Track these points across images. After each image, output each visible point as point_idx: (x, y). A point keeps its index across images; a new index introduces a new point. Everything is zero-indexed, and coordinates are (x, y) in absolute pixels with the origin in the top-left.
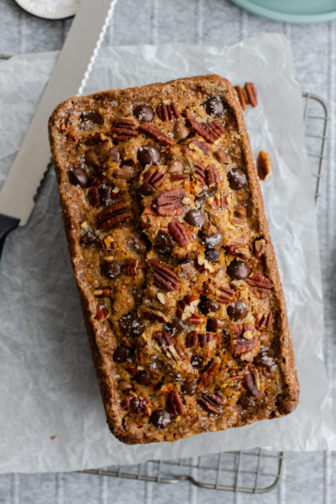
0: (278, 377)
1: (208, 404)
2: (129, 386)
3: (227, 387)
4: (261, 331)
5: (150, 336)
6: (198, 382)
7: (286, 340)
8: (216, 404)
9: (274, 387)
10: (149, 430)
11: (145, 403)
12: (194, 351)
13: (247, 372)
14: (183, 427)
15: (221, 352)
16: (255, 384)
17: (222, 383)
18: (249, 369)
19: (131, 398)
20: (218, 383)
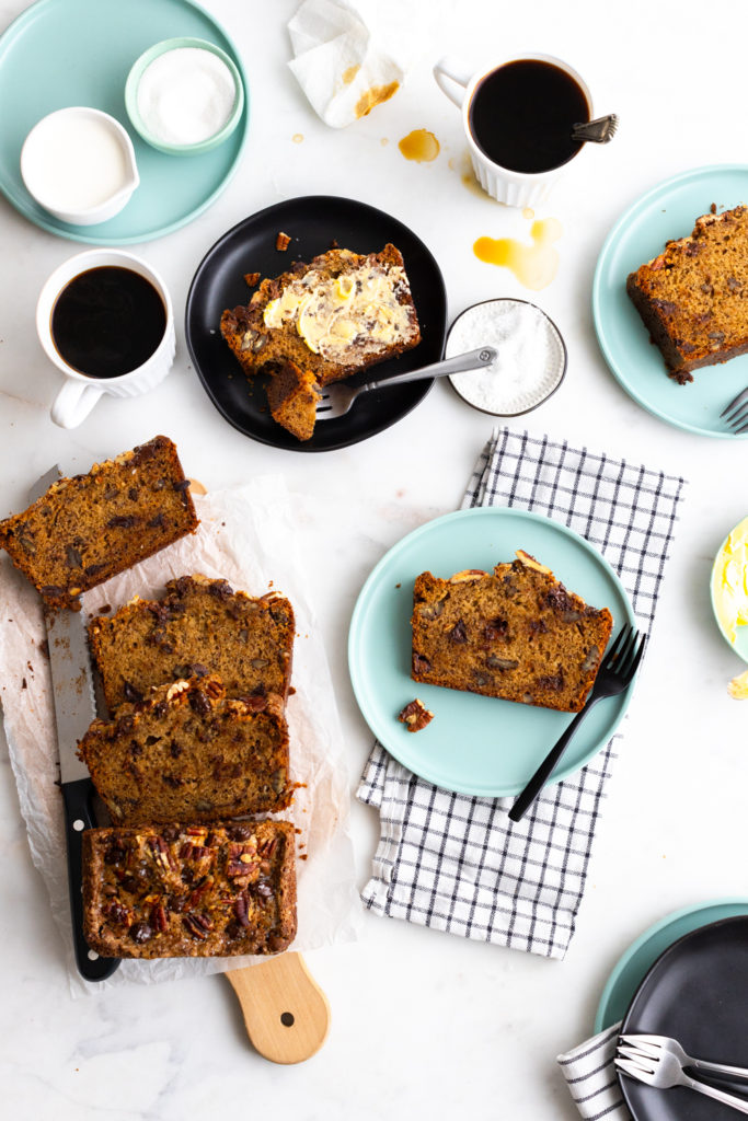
0: (273, 910)
1: (192, 925)
2: (114, 891)
3: (216, 909)
4: (263, 857)
5: (144, 839)
6: (187, 900)
7: (288, 871)
8: (203, 928)
9: (268, 921)
10: (126, 943)
11: (126, 912)
12: (186, 864)
13: (241, 898)
14: (163, 946)
15: (216, 872)
16: (246, 912)
17: (211, 904)
18: (243, 896)
19: (113, 904)
20: (206, 904)
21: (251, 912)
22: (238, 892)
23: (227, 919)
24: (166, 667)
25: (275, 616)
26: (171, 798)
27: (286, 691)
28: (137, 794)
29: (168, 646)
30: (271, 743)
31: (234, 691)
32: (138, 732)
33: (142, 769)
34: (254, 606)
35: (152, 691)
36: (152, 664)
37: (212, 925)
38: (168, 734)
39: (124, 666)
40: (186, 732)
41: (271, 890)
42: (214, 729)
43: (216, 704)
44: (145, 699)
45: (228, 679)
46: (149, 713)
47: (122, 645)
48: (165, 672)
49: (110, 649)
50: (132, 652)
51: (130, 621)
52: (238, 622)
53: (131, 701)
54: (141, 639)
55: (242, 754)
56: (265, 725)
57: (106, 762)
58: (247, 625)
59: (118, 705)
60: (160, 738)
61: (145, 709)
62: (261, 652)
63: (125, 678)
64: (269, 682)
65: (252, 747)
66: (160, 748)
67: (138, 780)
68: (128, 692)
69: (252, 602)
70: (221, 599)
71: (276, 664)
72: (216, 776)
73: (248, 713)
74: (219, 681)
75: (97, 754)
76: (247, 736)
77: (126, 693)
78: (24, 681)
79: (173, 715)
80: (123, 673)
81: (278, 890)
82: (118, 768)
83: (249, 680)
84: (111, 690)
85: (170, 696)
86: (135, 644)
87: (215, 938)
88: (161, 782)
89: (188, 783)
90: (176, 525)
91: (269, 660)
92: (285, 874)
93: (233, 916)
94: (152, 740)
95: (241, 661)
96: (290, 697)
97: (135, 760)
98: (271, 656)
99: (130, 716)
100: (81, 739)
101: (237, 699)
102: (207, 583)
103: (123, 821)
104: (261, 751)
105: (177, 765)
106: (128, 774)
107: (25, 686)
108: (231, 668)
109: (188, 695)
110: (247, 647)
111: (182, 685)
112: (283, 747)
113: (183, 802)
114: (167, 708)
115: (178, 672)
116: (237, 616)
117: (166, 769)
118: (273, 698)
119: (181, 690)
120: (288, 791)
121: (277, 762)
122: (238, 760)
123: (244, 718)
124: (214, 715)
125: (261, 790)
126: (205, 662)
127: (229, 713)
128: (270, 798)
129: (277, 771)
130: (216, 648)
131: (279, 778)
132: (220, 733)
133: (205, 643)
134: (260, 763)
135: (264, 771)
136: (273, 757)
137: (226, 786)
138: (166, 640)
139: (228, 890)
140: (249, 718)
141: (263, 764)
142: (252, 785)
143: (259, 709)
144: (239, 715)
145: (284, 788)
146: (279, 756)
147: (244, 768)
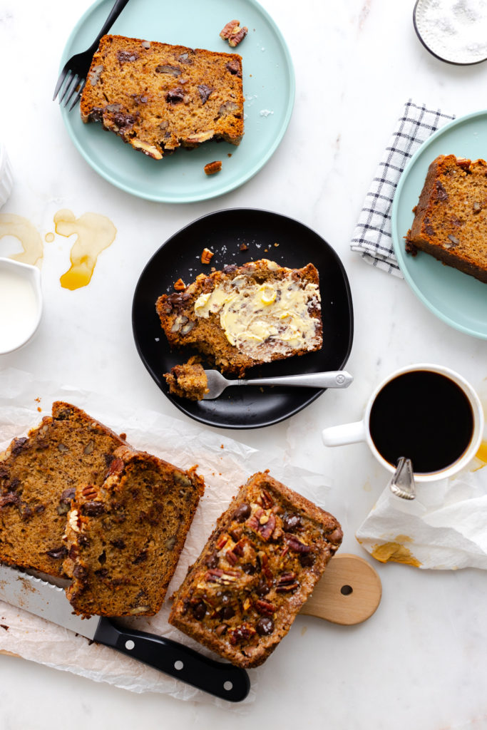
21: (302, 541)
22: (282, 540)
23: (296, 560)
24: (53, 518)
25: (61, 418)
26: (153, 565)
27: (120, 440)
29: (38, 508)
30: (151, 472)
31: (100, 478)
32: (91, 566)
33: (120, 576)
34: (45, 428)
35: (66, 540)
36: (45, 527)
37: (293, 574)
38: (104, 544)
39: (34, 548)
40: (109, 530)
41: (297, 517)
42: (118, 509)
43: (102, 496)
44: (69, 548)
45: (88, 478)
46: (81, 551)
47: (18, 541)
48: (56, 520)
49: (16, 551)
50: (27, 536)
52: (50, 446)
53: (63, 557)
54: (22, 524)
55: (148, 497)
56: (135, 469)
57: (100, 600)
58: (56, 441)
59: (61, 569)
60: (104, 552)
61: (77, 552)
62: (81, 442)
63: (43, 551)
64: (106, 449)
65: (147, 487)
66: (112, 555)
67: (127, 583)
68: (55, 555)
69: (41, 428)
71: (97, 436)
72: (154, 524)
73: (120, 476)
74: (84, 486)
75: (90, 604)
76: (137, 486)
77: (56, 558)
79: (92, 534)
80: (39, 551)
81: (299, 512)
82: (110, 593)
83: (97, 462)
84: (46, 567)
85: (77, 529)
86: (23, 531)
87: (303, 577)
88: (137, 566)
89: (148, 546)
91: (91, 439)
92: (292, 499)
93: (297, 555)
94: (102, 558)
95: (80, 461)
96: (127, 439)
97: (110, 578)
98: (88, 437)
99: (76, 565)
100: (73, 610)
101: (105, 479)
102: (8, 453)
103: (151, 609)
104: (153, 481)
105: (130, 549)
106: (118, 588)
108: (81, 471)
109: (83, 514)
110: (72, 450)
111: (73, 516)
112: (159, 464)
113: (160, 557)
114: (85, 536)
115: (61, 511)
116: (46, 444)
117: (128, 558)
118: (118, 453)
119: (77, 518)
120: (193, 477)
121: (167, 474)
122: (151, 502)
123: (122, 482)
124: (108, 502)
125: (181, 496)
126: (66, 486)
127: (113, 492)
128: (191, 493)
129: (174, 477)
130: (60, 473)
131: (180, 479)
132: (124, 505)
133: (52, 479)
134: (162, 486)
135: (169, 487)
136: (162, 475)
137: (165, 520)
138: (33, 507)
139: (277, 547)
140: (124, 478)
141: (164, 485)
142: (174, 500)
143: (122, 467)
144: (118, 484)
145: (190, 479)
146: (164, 470)
147: (159, 501)
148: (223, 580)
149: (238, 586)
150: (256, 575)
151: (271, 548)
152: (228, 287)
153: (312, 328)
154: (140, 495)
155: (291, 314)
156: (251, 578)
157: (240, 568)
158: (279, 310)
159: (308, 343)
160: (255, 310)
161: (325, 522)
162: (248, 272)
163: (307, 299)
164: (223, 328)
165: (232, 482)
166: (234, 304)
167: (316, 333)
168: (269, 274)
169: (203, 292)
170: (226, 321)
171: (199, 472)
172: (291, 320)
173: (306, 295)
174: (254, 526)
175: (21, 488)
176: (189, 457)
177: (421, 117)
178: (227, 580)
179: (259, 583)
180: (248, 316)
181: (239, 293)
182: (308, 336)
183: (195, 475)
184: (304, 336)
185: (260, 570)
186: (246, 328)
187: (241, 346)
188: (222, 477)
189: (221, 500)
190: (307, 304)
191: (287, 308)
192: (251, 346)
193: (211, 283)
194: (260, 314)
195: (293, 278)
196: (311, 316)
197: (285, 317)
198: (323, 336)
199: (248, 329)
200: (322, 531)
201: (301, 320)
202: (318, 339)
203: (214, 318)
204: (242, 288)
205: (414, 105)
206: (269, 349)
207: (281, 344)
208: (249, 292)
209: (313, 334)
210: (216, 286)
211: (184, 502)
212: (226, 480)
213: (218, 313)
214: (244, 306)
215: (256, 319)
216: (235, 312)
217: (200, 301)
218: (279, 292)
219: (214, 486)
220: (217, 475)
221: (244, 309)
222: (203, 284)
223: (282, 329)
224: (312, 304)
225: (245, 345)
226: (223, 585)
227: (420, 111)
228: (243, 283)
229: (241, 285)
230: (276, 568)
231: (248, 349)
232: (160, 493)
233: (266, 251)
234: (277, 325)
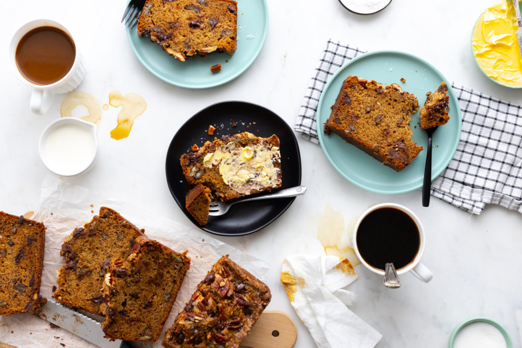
22: (233, 298)
23: (241, 310)
24: (96, 278)
25: (105, 217)
26: (155, 310)
27: (141, 232)
28: (144, 324)
29: (88, 272)
30: (156, 252)
31: (126, 255)
32: (117, 308)
33: (135, 316)
34: (95, 223)
35: (103, 291)
36: (91, 283)
37: (239, 319)
38: (126, 295)
39: (83, 296)
40: (129, 287)
41: (243, 284)
42: (136, 274)
43: (126, 265)
44: (104, 297)
45: (119, 255)
46: (111, 298)
47: (74, 291)
48: (98, 280)
49: (72, 297)
50: (80, 288)
51: (66, 281)
52: (97, 234)
53: (101, 303)
54: (77, 281)
55: (154, 268)
56: (147, 250)
57: (122, 330)
58: (101, 231)
59: (99, 310)
60: (126, 300)
61: (108, 299)
62: (116, 233)
63: (89, 298)
64: (131, 237)
65: (154, 261)
66: (130, 302)
67: (139, 320)
68: (96, 301)
69: (92, 222)
70: (83, 235)
71: (126, 229)
72: (158, 285)
73: (137, 254)
74: (116, 259)
75: (115, 332)
76: (148, 260)
77: (96, 303)
78: (61, 344)
79: (118, 288)
80: (86, 298)
81: (245, 281)
82: (128, 326)
83: (125, 245)
84: (90, 308)
85: (109, 285)
86: (77, 285)
87: (245, 321)
88: (145, 310)
89: (153, 299)
90: (37, 234)
91: (122, 231)
92: (241, 273)
93: (242, 307)
94: (124, 304)
95: (115, 244)
96: (145, 233)
97: (128, 316)
98: (121, 229)
99: (108, 307)
100: (104, 335)
101: (129, 255)
102: (72, 237)
103: (153, 338)
104: (158, 258)
105: (142, 300)
106: (133, 323)
107: (64, 345)
108: (115, 250)
109: (114, 276)
110: (110, 237)
111: (108, 276)
112: (162, 247)
113: (160, 306)
114: (114, 289)
115: (101, 274)
116: (94, 233)
117: (141, 305)
118: (138, 240)
119: (110, 278)
120: (183, 257)
121: (167, 254)
122: (156, 271)
123: (138, 257)
124: (129, 270)
125: (175, 269)
126: (105, 259)
127: (132, 263)
128: (181, 267)
129: (171, 257)
130: (102, 251)
131: (175, 258)
132: (139, 272)
133: (97, 254)
134: (163, 262)
135: (168, 263)
136: (163, 255)
137: (164, 283)
138: (84, 271)
139: (230, 301)
140: (140, 255)
141: (165, 261)
142: (171, 271)
143: (139, 248)
144: (136, 258)
145: (181, 258)
146: (165, 252)
147: (161, 271)
148: (195, 319)
149: (204, 324)
150: (216, 318)
151: (226, 302)
152: (224, 149)
153: (275, 174)
154: (149, 266)
155: (262, 165)
156: (212, 319)
157: (206, 312)
158: (255, 163)
159: (273, 183)
160: (240, 163)
161: (260, 288)
162: (236, 140)
163: (272, 156)
164: (221, 174)
165: (208, 262)
166: (228, 160)
167: (278, 177)
168: (249, 141)
169: (208, 152)
170: (223, 169)
171: (187, 255)
172: (262, 169)
173: (272, 154)
174: (216, 288)
175: (78, 259)
176: (182, 245)
177: (337, 50)
178: (197, 320)
179: (217, 323)
180: (236, 166)
181: (230, 152)
182: (273, 179)
183: (185, 257)
184: (270, 179)
185: (219, 315)
186: (235, 174)
187: (232, 185)
188: (202, 259)
189: (200, 273)
190: (272, 159)
191: (260, 162)
192: (238, 185)
193: (214, 146)
194: (243, 165)
195: (264, 144)
196: (275, 166)
197: (259, 167)
198: (282, 179)
199: (236, 175)
200: (258, 294)
201: (269, 169)
202: (279, 181)
203: (215, 168)
204: (233, 150)
205: (333, 43)
206: (249, 187)
207: (256, 184)
208: (237, 152)
209: (276, 178)
210: (217, 148)
211: (177, 273)
212: (205, 261)
213: (218, 165)
214: (234, 161)
215: (241, 168)
216: (228, 164)
217: (207, 157)
218: (255, 152)
219: (197, 264)
220: (199, 258)
221: (234, 163)
222: (209, 147)
223: (257, 175)
224: (275, 159)
225: (234, 184)
226: (194, 322)
227: (336, 46)
228: (233, 146)
229: (232, 148)
230: (228, 314)
231: (236, 187)
232: (162, 266)
233: (248, 127)
234: (254, 172)
